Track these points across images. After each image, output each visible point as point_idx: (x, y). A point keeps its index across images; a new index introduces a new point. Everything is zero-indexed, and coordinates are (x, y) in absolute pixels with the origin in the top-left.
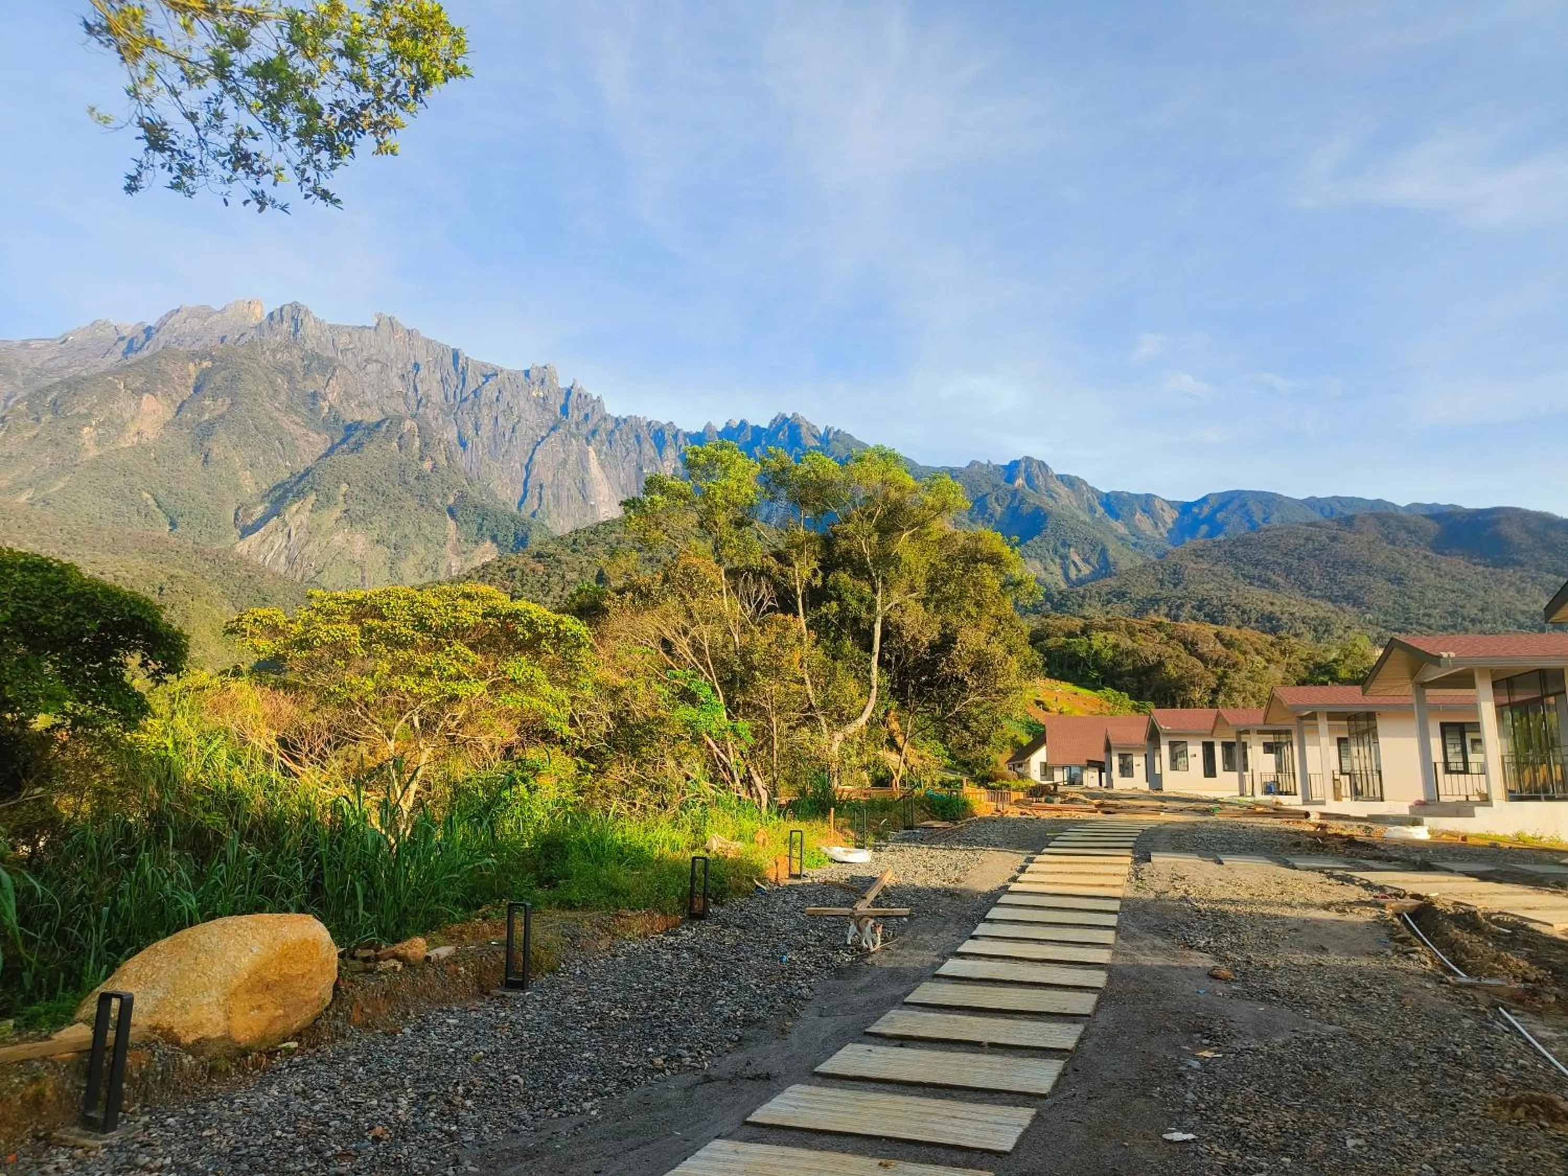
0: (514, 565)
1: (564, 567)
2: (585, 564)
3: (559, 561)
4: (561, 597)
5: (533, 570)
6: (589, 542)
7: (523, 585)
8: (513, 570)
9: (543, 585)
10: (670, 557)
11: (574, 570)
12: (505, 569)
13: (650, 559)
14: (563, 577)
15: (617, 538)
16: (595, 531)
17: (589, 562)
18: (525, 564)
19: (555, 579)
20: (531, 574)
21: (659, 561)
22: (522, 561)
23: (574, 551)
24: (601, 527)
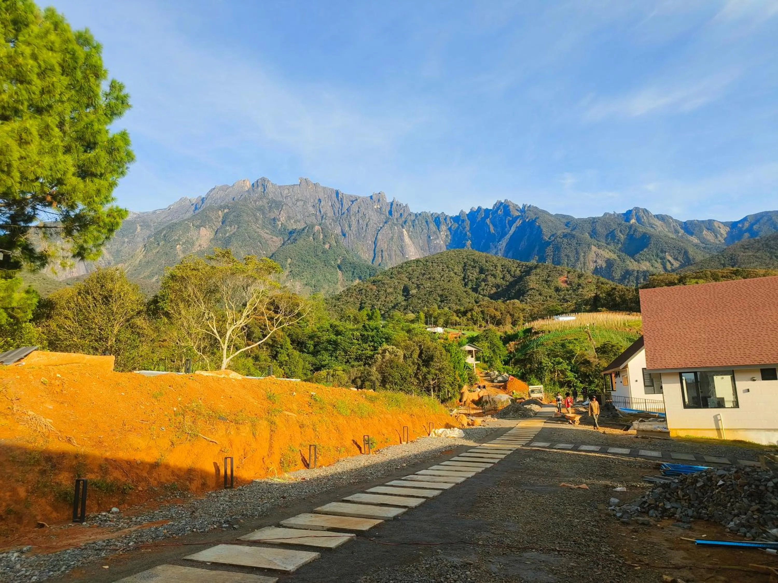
0: (362, 287)
1: (386, 286)
2: (396, 284)
3: (383, 284)
4: (385, 301)
5: (371, 289)
6: (399, 273)
7: (366, 297)
8: (361, 290)
9: (376, 296)
10: (439, 276)
11: (391, 287)
12: (357, 290)
13: (430, 278)
14: (386, 291)
15: (412, 270)
16: (402, 267)
17: (399, 283)
18: (367, 286)
19: (382, 292)
20: (370, 291)
21: (434, 279)
22: (365, 285)
23: (391, 278)
24: (404, 265)
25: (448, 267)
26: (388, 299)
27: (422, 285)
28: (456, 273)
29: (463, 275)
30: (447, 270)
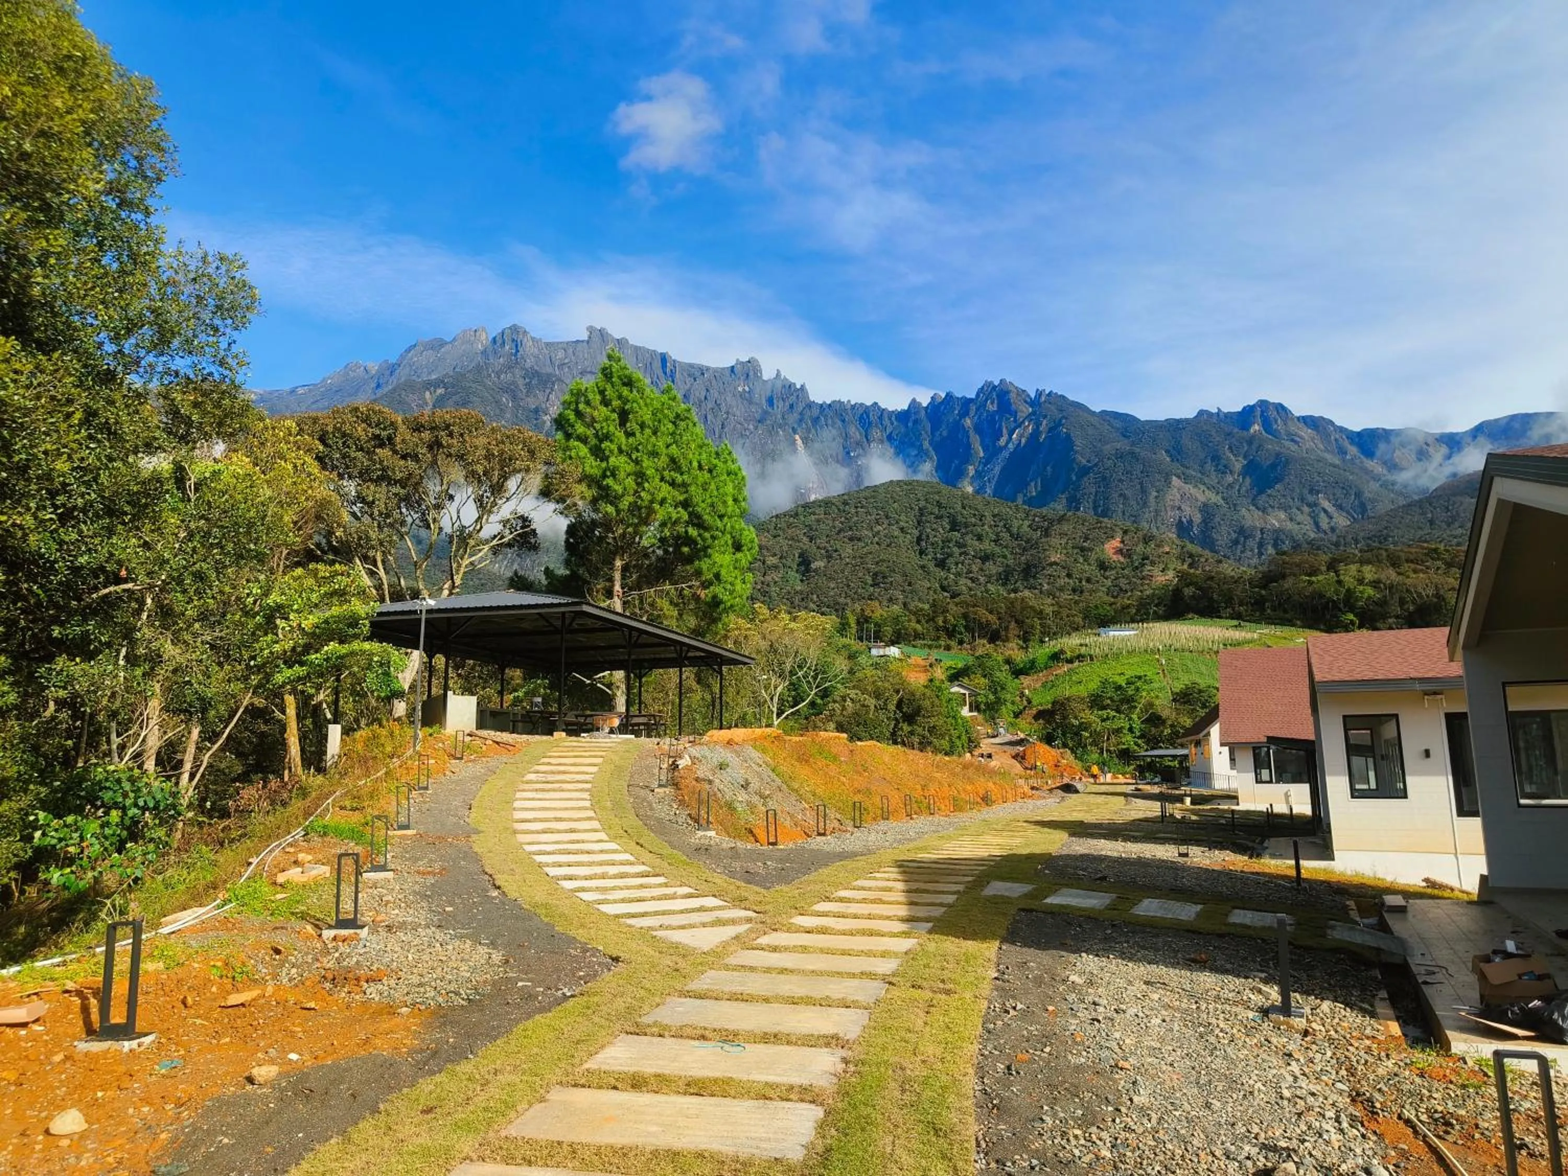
1: (765, 552)
2: (785, 548)
4: (763, 582)
6: (789, 526)
10: (870, 534)
11: (775, 555)
13: (851, 539)
14: (764, 562)
15: (817, 520)
16: (795, 515)
17: (790, 546)
21: (859, 540)
23: (775, 536)
24: (800, 509)
25: (887, 517)
26: (768, 578)
27: (836, 551)
28: (902, 529)
29: (916, 533)
30: (886, 522)
